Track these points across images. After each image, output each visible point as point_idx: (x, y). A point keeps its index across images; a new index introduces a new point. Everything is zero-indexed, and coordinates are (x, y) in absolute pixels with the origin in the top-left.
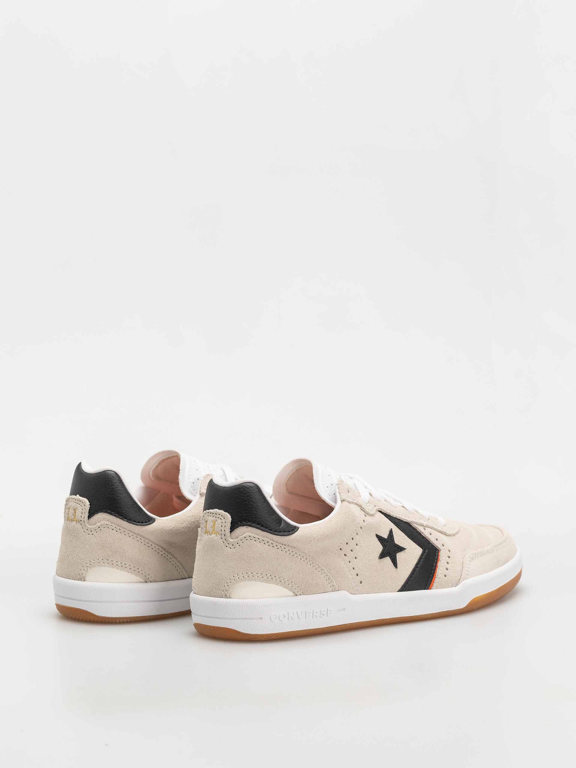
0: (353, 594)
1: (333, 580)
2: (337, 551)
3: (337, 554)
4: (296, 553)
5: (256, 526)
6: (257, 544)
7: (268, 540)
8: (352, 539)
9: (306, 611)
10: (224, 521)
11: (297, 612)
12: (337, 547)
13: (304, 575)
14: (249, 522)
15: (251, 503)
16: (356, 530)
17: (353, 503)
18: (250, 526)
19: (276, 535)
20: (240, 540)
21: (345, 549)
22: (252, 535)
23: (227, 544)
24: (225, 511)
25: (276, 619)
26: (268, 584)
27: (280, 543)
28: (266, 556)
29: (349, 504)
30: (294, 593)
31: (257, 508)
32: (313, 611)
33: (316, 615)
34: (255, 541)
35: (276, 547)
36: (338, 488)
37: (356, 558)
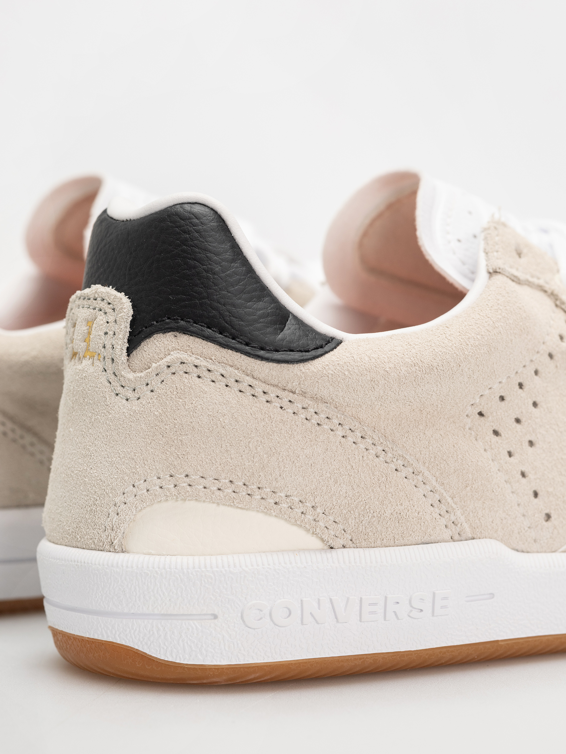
0: (523, 552)
1: (454, 506)
2: (469, 420)
3: (467, 427)
4: (330, 416)
5: (202, 330)
6: (204, 387)
7: (239, 375)
8: (521, 385)
9: (361, 599)
10: (111, 319)
11: (331, 600)
12: (469, 408)
13: (355, 487)
14: (182, 320)
15: (192, 262)
16: (532, 361)
17: (529, 284)
18: (185, 331)
19: (262, 358)
20: (154, 374)
21: (495, 414)
22: (189, 359)
23: (119, 389)
24: (119, 290)
25: (261, 619)
26: (239, 511)
27: (277, 386)
28: (231, 424)
29: (513, 284)
30: (323, 540)
31: (208, 278)
32: (386, 598)
33: (395, 612)
34: (199, 377)
35: (264, 398)
36: (486, 239)
37: (531, 443)
